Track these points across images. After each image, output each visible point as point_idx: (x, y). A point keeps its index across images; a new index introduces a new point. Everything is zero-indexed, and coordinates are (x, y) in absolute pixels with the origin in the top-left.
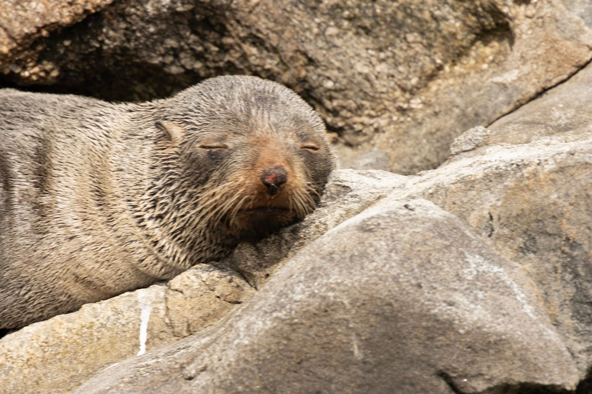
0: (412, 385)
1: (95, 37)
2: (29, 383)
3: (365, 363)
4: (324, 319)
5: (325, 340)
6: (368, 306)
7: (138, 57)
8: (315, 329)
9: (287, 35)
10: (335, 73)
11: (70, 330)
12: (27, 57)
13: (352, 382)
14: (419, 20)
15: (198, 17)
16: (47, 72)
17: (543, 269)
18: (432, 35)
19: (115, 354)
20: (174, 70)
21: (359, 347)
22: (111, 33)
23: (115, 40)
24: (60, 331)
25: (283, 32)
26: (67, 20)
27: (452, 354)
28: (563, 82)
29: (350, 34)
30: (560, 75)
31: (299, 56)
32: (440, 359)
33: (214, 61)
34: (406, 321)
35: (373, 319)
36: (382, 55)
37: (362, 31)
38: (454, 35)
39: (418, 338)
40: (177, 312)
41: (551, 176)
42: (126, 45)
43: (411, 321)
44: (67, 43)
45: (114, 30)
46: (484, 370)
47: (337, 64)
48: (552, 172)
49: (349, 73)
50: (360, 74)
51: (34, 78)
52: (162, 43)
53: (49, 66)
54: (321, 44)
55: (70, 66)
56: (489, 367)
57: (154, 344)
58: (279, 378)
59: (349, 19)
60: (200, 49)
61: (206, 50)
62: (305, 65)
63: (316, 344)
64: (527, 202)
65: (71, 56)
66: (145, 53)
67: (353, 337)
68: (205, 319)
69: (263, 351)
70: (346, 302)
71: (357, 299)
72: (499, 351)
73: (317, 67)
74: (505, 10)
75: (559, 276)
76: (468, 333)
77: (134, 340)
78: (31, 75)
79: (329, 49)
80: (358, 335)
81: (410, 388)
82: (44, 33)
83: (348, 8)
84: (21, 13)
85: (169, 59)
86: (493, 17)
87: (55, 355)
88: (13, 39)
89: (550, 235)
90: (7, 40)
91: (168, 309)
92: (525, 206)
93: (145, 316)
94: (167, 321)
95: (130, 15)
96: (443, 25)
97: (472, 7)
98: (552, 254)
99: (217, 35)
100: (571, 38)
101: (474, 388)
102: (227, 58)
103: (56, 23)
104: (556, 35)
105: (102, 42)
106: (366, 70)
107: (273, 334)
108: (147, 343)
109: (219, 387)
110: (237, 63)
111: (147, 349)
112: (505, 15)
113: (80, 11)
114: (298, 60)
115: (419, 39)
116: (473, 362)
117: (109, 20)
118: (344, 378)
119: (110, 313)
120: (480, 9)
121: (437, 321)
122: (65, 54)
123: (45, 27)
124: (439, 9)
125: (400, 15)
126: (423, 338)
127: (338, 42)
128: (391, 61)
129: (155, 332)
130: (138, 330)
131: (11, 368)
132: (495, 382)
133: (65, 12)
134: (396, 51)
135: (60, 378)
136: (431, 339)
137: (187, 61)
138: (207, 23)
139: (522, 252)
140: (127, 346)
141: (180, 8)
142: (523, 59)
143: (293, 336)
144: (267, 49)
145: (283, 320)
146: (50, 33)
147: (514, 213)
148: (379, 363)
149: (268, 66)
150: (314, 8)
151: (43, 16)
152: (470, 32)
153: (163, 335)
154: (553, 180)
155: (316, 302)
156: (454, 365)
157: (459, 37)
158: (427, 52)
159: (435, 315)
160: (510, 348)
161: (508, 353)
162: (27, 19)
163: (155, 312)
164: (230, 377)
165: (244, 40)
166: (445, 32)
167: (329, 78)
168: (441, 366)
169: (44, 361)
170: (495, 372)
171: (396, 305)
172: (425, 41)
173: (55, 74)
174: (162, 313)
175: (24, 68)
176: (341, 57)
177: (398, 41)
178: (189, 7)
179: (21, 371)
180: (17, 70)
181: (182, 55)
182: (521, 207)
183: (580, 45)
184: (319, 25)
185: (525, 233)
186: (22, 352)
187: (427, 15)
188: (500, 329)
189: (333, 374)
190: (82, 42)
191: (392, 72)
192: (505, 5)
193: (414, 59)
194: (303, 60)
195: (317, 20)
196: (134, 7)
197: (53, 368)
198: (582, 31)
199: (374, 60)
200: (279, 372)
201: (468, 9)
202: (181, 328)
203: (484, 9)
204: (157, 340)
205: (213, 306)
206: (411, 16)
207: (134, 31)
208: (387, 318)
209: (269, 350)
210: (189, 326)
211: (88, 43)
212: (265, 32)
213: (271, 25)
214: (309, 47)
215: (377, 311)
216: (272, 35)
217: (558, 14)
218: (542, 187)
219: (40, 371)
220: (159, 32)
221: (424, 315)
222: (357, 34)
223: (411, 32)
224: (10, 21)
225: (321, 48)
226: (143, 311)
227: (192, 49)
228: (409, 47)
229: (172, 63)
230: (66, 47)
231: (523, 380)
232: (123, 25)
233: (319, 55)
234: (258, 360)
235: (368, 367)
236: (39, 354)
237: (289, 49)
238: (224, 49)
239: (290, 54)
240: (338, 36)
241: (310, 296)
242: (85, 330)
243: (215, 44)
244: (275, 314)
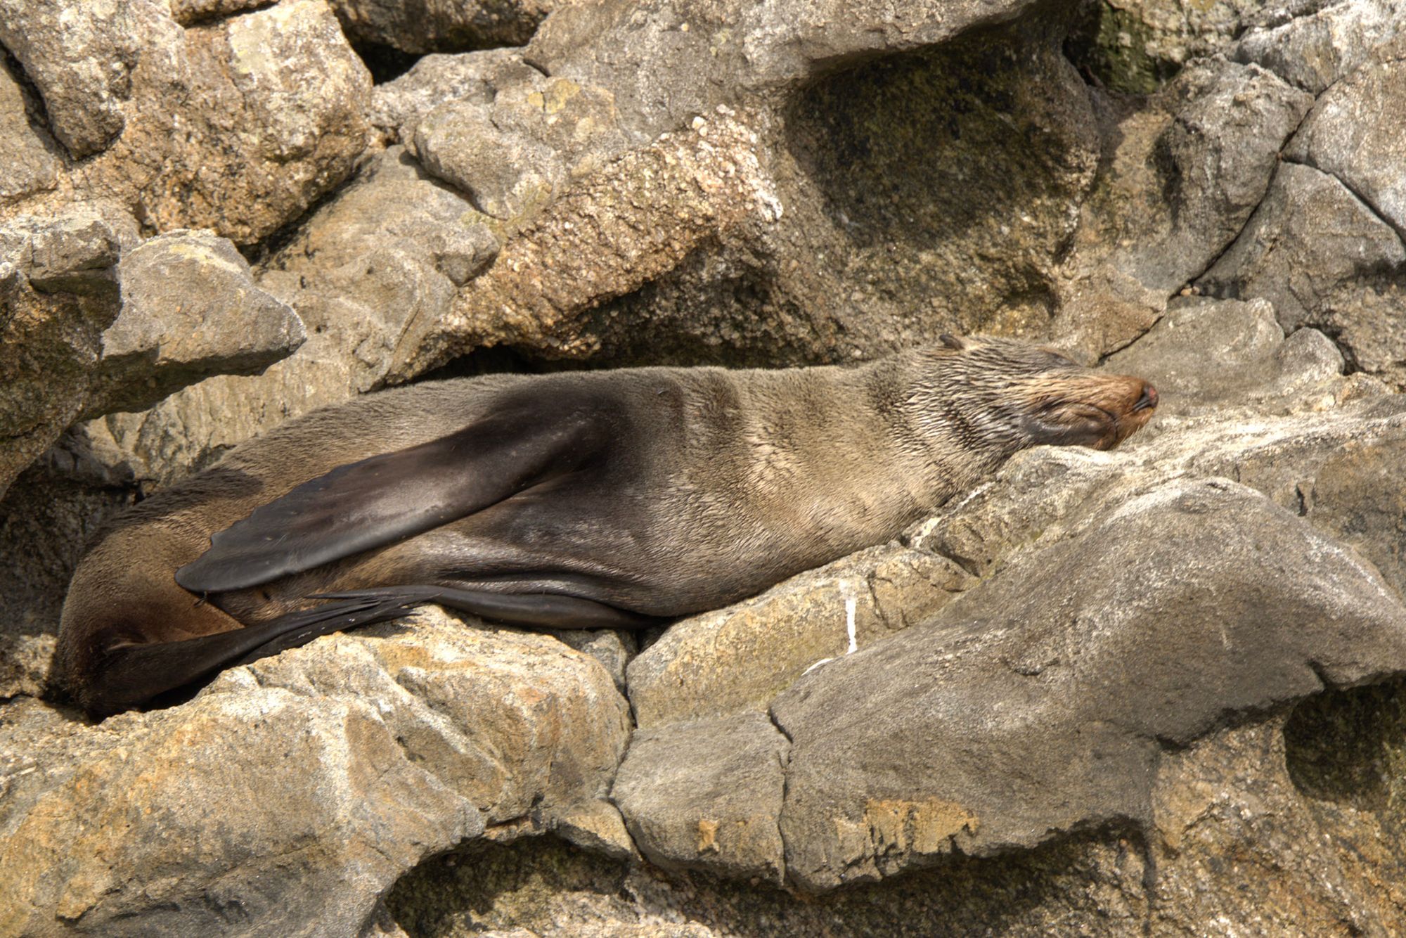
0: (1283, 675)
1: (646, 306)
2: (725, 682)
3: (1234, 653)
4: (1189, 607)
5: (1192, 629)
6: (1235, 593)
7: (683, 328)
8: (1181, 618)
9: (819, 301)
10: (863, 340)
11: (764, 625)
12: (570, 329)
13: (1222, 673)
14: (943, 283)
15: (745, 283)
16: (589, 346)
17: (1376, 550)
18: (958, 299)
19: (821, 649)
20: (713, 341)
21: (1228, 637)
22: (664, 303)
23: (666, 310)
24: (754, 626)
25: (816, 297)
26: (624, 289)
27: (1325, 641)
28: (1126, 347)
29: (874, 299)
30: (1122, 339)
31: (831, 324)
32: (1312, 647)
33: (752, 331)
34: (1275, 607)
35: (1240, 606)
36: (907, 321)
37: (886, 296)
38: (981, 299)
39: (1287, 625)
40: (889, 602)
41: (1377, 450)
42: (676, 315)
43: (1280, 607)
44: (614, 314)
45: (666, 299)
46: (1358, 658)
47: (865, 332)
48: (1376, 445)
49: (875, 341)
50: (886, 341)
51: (574, 352)
52: (707, 312)
53: (592, 339)
54: (848, 310)
55: (614, 339)
56: (1363, 655)
57: (865, 638)
58: (1146, 671)
59: (873, 283)
60: (741, 318)
61: (746, 319)
62: (836, 333)
63: (1183, 634)
64: (1353, 478)
65: (617, 328)
66: (689, 323)
67: (1221, 626)
68: (923, 609)
69: (1128, 642)
70: (1212, 588)
71: (1224, 586)
72: (1372, 638)
73: (846, 335)
74: (1044, 271)
75: (1396, 556)
76: (1340, 619)
77: (841, 634)
78: (571, 348)
79: (856, 316)
80: (1226, 623)
81: (1282, 679)
82: (596, 303)
83: (872, 271)
84: (569, 282)
85: (711, 329)
86: (1027, 278)
87: (751, 652)
88: (560, 310)
89: (1382, 513)
90: (552, 312)
91: (875, 599)
92: (1349, 482)
93: (851, 607)
94: (878, 612)
95: (684, 283)
96: (969, 289)
97: (1003, 268)
98: (1386, 532)
99: (759, 303)
100: (1131, 300)
101: (1348, 678)
102: (764, 327)
103: (613, 292)
104: (1113, 296)
105: (653, 313)
106: (892, 338)
107: (1136, 624)
108: (857, 636)
109: (1083, 682)
110: (773, 332)
111: (858, 643)
112: (1042, 276)
113: (640, 279)
114: (829, 328)
115: (944, 303)
116: (1346, 650)
117: (662, 289)
118: (1214, 670)
119: (809, 605)
120: (1013, 270)
121: (1308, 606)
122: (611, 326)
123: (597, 296)
124: (965, 270)
125: (924, 278)
126: (1294, 626)
127: (864, 307)
128: (916, 327)
129: (866, 624)
130: (845, 622)
131: (700, 667)
132: (1370, 671)
133: (622, 281)
134: (921, 316)
135: (760, 677)
136: (1303, 626)
137: (728, 332)
138: (752, 291)
139: (1347, 531)
140: (833, 641)
141: (732, 276)
142: (1076, 323)
143: (1158, 626)
144: (800, 317)
145: (1146, 610)
146: (601, 303)
147: (1336, 490)
148: (1249, 653)
149: (801, 335)
150: (840, 272)
151: (596, 286)
152: (998, 295)
153: (873, 628)
154: (1380, 455)
155: (1180, 590)
156: (1328, 654)
157: (987, 300)
158: (951, 316)
159: (1305, 600)
160: (1384, 634)
161: (1382, 640)
162: (577, 288)
163: (862, 603)
164: (1095, 671)
165: (781, 307)
166: (971, 296)
167: (857, 347)
168: (1313, 654)
169: (739, 660)
170: (1369, 659)
171: (1263, 591)
172: (950, 305)
173: (597, 347)
174: (871, 604)
175: (564, 342)
176: (868, 324)
177: (923, 306)
178: (741, 273)
179: (712, 670)
180: (556, 344)
181: (723, 325)
182: (1344, 484)
183: (1140, 306)
184: (845, 290)
185: (1351, 511)
186: (710, 649)
187: (952, 277)
188: (1372, 613)
189: (1202, 666)
190: (631, 311)
191: (917, 338)
192: (1044, 265)
193: (940, 324)
194: (833, 327)
195: (844, 285)
196: (690, 274)
197: (752, 666)
198: (1143, 293)
199: (900, 327)
200: (1146, 665)
201: (998, 271)
202: (894, 618)
203: (1017, 270)
204: (868, 633)
205: (930, 595)
206: (934, 278)
207: (685, 300)
208: (1254, 605)
209: (1134, 642)
210: (904, 617)
211: (637, 315)
212: (801, 298)
213: (806, 291)
214: (839, 314)
215: (1244, 597)
216: (807, 302)
217: (1109, 274)
218: (1367, 462)
219: (736, 670)
220: (707, 302)
221: (1295, 601)
222: (881, 298)
223: (936, 296)
224: (555, 291)
225: (849, 315)
226: (847, 603)
227: (733, 318)
228: (935, 312)
229: (713, 334)
230: (613, 318)
231: (1398, 669)
232: (676, 294)
233: (848, 322)
234: (1123, 652)
235: (1237, 657)
236: (731, 651)
237: (821, 317)
238: (763, 317)
239: (823, 322)
240: (863, 301)
241: (1171, 583)
242: (782, 624)
243: (755, 313)
244: (1135, 603)
